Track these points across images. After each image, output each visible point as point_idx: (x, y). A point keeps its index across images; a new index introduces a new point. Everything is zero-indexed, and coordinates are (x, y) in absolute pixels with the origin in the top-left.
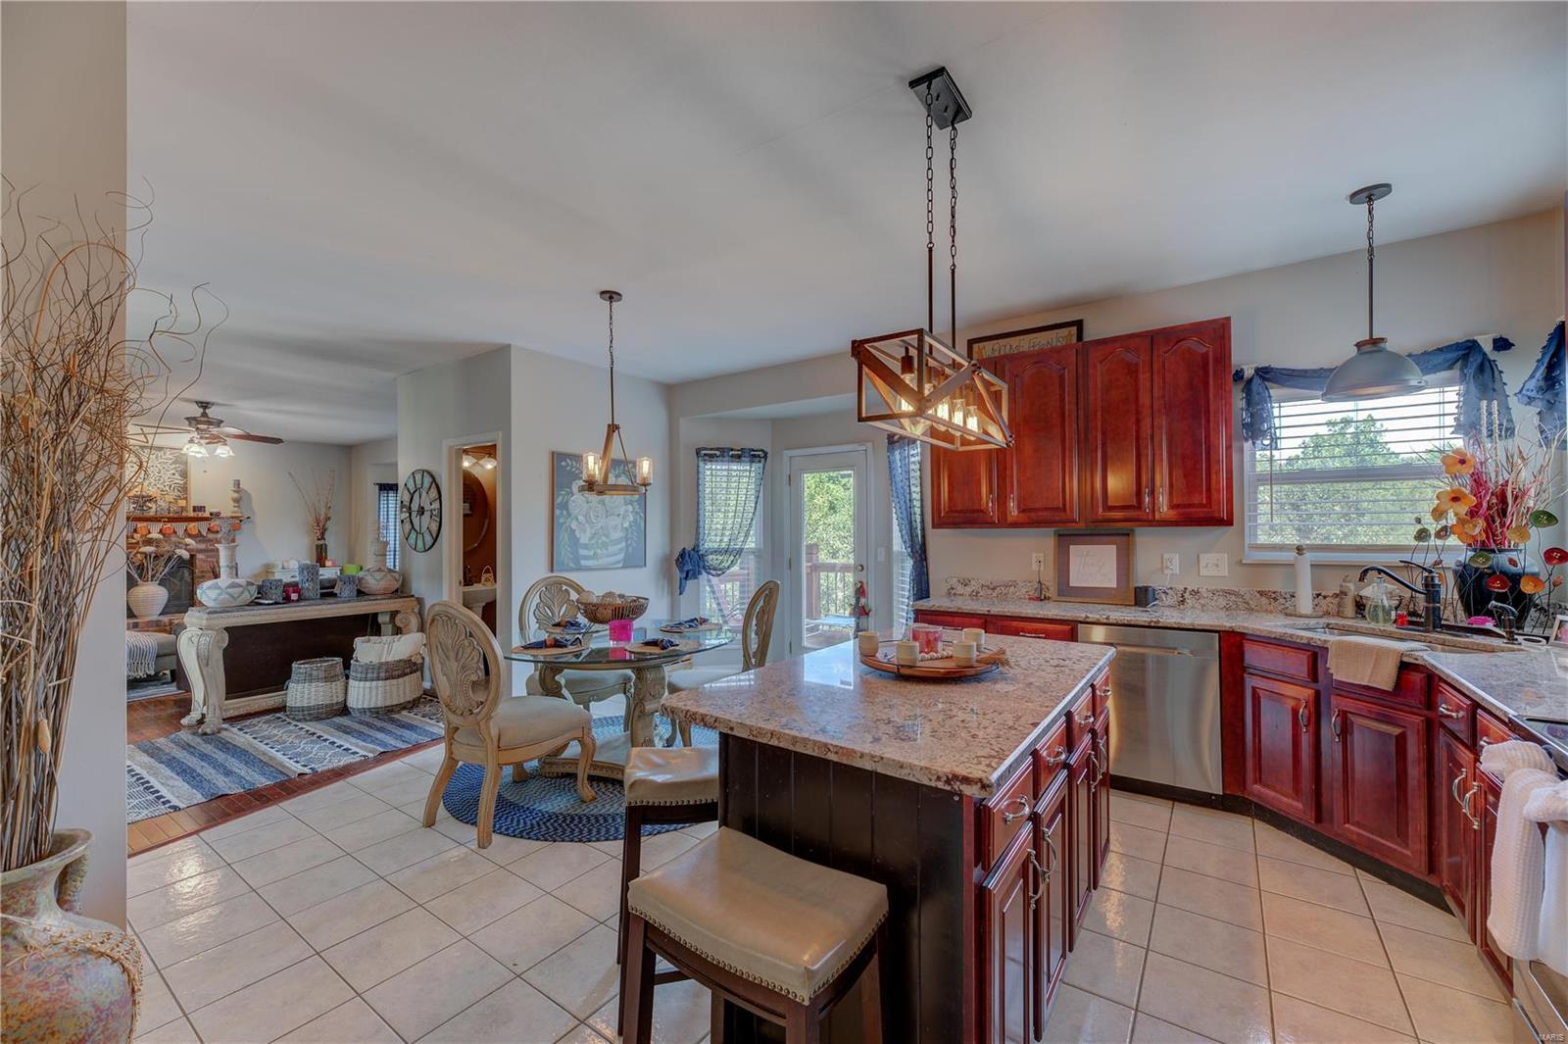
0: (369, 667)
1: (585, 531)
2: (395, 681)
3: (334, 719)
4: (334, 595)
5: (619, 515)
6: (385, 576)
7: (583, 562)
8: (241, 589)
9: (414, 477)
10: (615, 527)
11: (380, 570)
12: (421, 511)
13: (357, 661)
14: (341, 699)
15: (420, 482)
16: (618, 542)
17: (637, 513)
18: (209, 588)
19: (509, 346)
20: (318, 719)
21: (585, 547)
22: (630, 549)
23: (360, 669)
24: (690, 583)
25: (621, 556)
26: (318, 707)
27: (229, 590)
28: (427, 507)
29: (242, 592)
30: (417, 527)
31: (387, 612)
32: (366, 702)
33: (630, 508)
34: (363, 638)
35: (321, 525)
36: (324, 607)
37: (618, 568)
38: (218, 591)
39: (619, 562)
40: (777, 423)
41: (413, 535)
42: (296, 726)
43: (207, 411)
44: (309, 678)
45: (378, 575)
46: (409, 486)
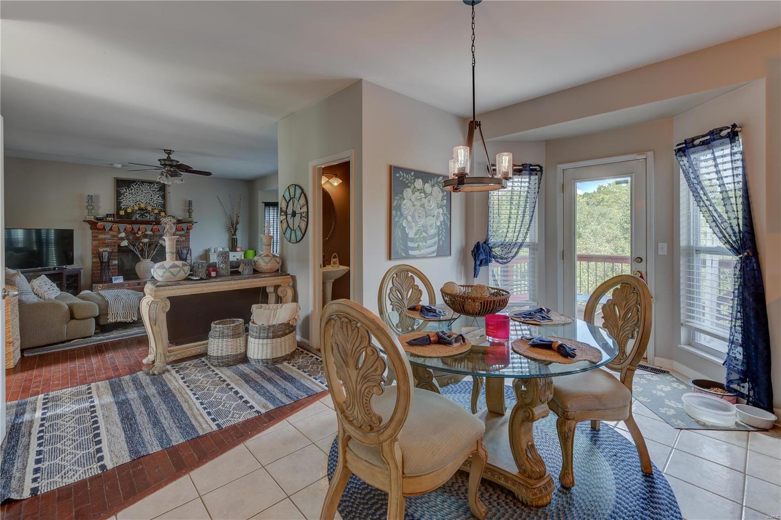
0: (262, 328)
1: (411, 228)
2: (278, 340)
3: (238, 366)
4: (238, 273)
5: (433, 216)
6: (271, 259)
7: (411, 253)
8: (178, 269)
9: (289, 190)
10: (431, 225)
11: (267, 256)
12: (294, 214)
13: (253, 322)
14: (243, 351)
15: (293, 193)
16: (432, 237)
17: (445, 215)
18: (158, 268)
19: (361, 80)
20: (228, 365)
21: (412, 240)
22: (441, 242)
23: (255, 330)
24: (482, 269)
25: (435, 248)
26: (228, 357)
27: (172, 270)
28: (298, 211)
29: (179, 271)
30: (291, 226)
31: (272, 286)
32: (260, 355)
33: (441, 211)
34: (258, 305)
35: (234, 227)
36: (233, 282)
37: (433, 257)
38: (164, 270)
39: (433, 252)
40: (550, 144)
41: (289, 231)
42: (213, 371)
43: (170, 156)
44: (223, 336)
45: (267, 259)
46: (285, 196)
